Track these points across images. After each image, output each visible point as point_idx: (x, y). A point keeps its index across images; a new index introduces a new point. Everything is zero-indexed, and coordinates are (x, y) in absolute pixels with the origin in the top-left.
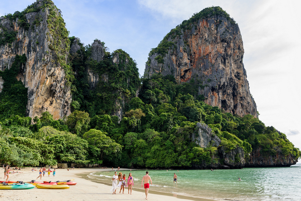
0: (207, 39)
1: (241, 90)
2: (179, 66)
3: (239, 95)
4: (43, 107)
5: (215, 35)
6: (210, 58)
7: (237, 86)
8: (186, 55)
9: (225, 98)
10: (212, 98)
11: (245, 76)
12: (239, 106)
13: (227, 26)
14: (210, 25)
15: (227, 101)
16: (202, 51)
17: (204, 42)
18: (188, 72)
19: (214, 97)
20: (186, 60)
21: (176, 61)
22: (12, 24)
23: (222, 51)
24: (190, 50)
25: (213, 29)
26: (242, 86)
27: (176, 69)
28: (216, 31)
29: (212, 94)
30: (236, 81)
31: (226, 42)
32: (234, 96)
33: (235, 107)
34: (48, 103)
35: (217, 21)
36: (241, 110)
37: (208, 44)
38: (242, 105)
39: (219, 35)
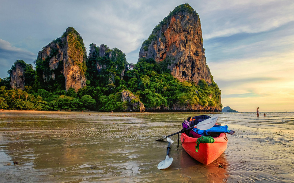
0: (175, 30)
1: (198, 63)
2: (159, 51)
3: (196, 67)
4: (71, 85)
5: (180, 27)
6: (176, 43)
7: (195, 61)
8: (162, 43)
9: (184, 70)
10: (175, 71)
11: (203, 53)
12: (196, 74)
13: (188, 19)
14: (177, 20)
15: (186, 71)
16: (173, 39)
17: (174, 32)
18: (165, 54)
19: (176, 70)
20: (162, 47)
21: (157, 48)
22: (56, 45)
23: (184, 38)
24: (166, 40)
25: (178, 23)
26: (199, 60)
27: (157, 53)
28: (180, 24)
29: (175, 68)
30: (194, 57)
31: (186, 31)
32: (193, 67)
33: (193, 75)
34: (74, 83)
35: (182, 16)
36: (197, 76)
37: (176, 33)
38: (198, 73)
39: (182, 26)
